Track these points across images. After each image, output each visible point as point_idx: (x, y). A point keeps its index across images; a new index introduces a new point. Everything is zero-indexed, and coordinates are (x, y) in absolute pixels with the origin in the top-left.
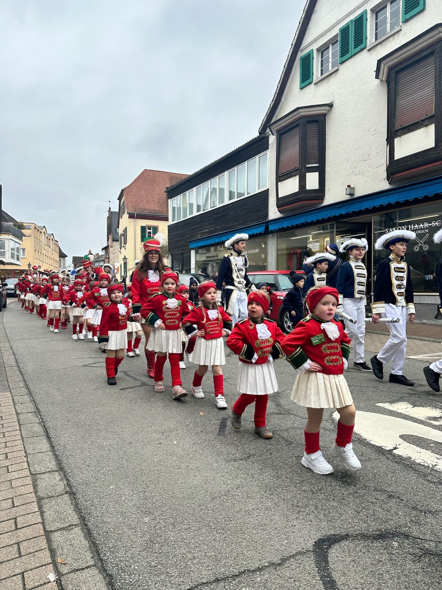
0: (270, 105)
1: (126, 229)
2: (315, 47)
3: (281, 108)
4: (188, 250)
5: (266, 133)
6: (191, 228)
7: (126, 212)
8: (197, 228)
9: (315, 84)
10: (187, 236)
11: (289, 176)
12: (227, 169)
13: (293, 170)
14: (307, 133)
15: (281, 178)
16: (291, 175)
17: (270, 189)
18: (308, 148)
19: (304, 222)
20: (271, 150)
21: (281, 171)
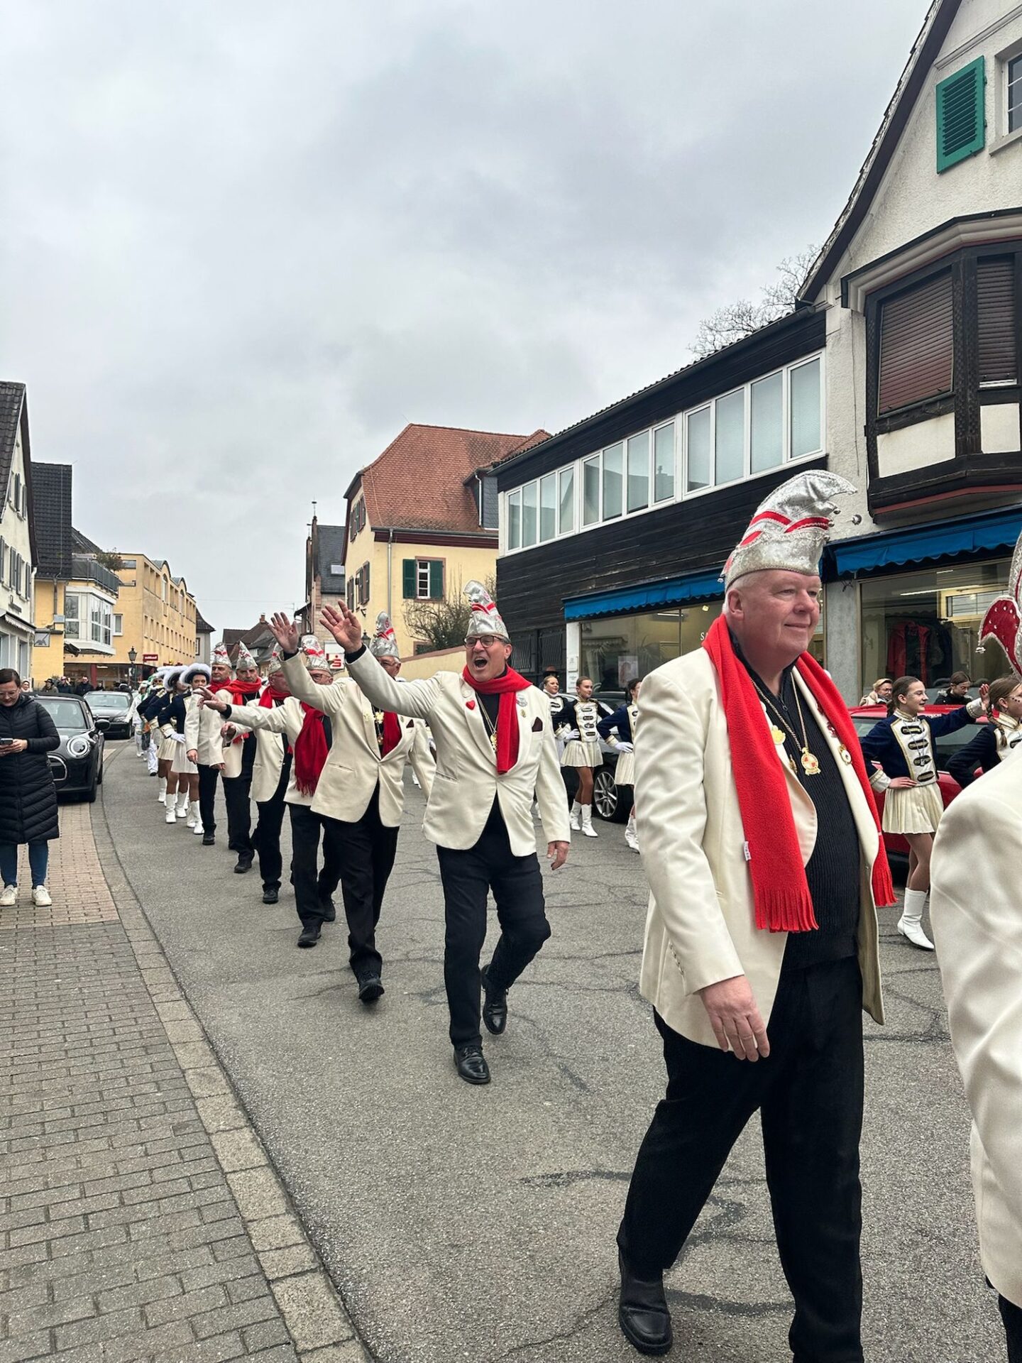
0: (837, 225)
1: (366, 567)
2: (990, 51)
3: (866, 235)
4: (558, 623)
5: (816, 303)
6: (566, 565)
7: (368, 527)
8: (586, 565)
9: (992, 155)
10: (555, 585)
11: (917, 415)
12: (683, 408)
13: (931, 400)
14: (979, 291)
15: (888, 423)
16: (924, 412)
17: (834, 457)
18: (980, 336)
19: (971, 548)
20: (836, 349)
21: (888, 404)
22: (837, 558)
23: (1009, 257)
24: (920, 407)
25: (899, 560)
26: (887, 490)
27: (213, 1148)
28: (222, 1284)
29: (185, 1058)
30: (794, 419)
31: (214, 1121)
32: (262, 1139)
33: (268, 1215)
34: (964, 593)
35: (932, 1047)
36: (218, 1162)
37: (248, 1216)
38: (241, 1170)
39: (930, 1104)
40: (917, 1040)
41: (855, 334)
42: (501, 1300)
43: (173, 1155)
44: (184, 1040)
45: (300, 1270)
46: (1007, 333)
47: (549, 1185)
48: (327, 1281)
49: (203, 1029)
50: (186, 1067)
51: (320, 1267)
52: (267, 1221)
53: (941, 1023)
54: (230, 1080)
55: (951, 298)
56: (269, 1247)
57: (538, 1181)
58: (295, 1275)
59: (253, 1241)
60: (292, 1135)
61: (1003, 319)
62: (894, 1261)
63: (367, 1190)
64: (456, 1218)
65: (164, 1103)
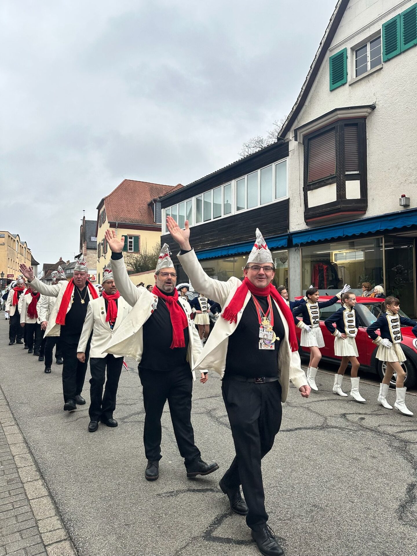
0: (293, 109)
2: (349, 46)
3: (304, 113)
5: (285, 138)
7: (107, 221)
8: (197, 239)
9: (350, 85)
11: (322, 184)
12: (235, 178)
13: (328, 178)
14: (345, 137)
15: (312, 187)
16: (325, 182)
17: (292, 199)
18: (346, 154)
19: (343, 235)
20: (293, 157)
21: (312, 179)
22: (293, 238)
23: (356, 125)
24: (324, 181)
25: (316, 240)
26: (311, 213)
27: (24, 489)
28: (24, 549)
29: (14, 450)
30: (277, 184)
31: (26, 477)
32: (47, 484)
33: (47, 517)
34: (341, 252)
35: (323, 431)
36: (26, 495)
37: (38, 518)
38: (37, 498)
39: (321, 454)
40: (318, 429)
41: (300, 152)
42: (145, 546)
43: (6, 494)
44: (15, 443)
45: (59, 540)
46: (356, 153)
47: (168, 496)
48: (71, 544)
49: (24, 438)
50: (15, 454)
51: (68, 538)
52: (46, 519)
53: (327, 421)
54: (34, 459)
55: (335, 139)
56: (46, 531)
57: (164, 495)
58: (57, 542)
59: (39, 529)
60: (60, 482)
61: (354, 148)
62: (303, 518)
63: (91, 503)
64: (129, 512)
65: (4, 471)
